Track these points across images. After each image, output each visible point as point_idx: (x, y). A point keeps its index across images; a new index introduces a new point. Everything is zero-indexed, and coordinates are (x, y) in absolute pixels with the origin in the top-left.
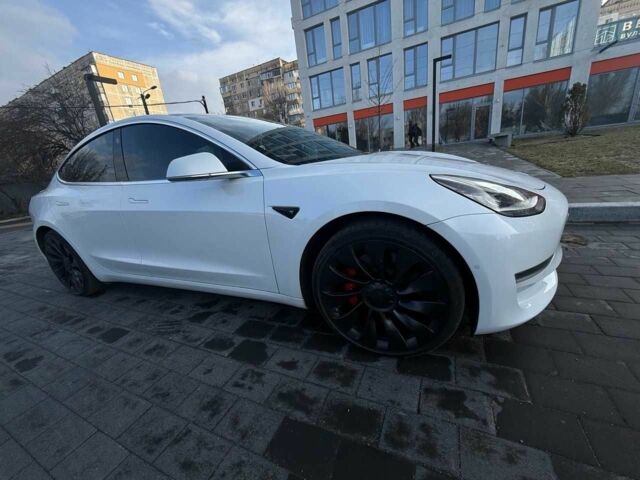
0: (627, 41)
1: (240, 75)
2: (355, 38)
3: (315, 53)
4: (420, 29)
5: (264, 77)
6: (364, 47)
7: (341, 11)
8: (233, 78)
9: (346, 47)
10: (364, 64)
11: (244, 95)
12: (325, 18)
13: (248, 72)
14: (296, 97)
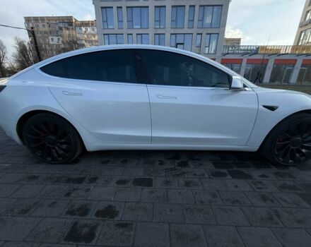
0: (231, 54)
1: (42, 19)
2: (130, 21)
3: (107, 21)
4: (162, 27)
5: (61, 25)
6: (135, 27)
7: (124, 4)
8: (36, 19)
9: (125, 24)
10: (134, 35)
11: (45, 32)
12: (115, 5)
13: (49, 19)
14: (84, 42)
